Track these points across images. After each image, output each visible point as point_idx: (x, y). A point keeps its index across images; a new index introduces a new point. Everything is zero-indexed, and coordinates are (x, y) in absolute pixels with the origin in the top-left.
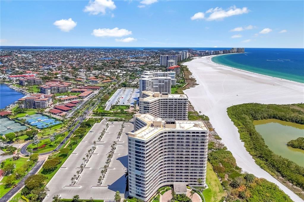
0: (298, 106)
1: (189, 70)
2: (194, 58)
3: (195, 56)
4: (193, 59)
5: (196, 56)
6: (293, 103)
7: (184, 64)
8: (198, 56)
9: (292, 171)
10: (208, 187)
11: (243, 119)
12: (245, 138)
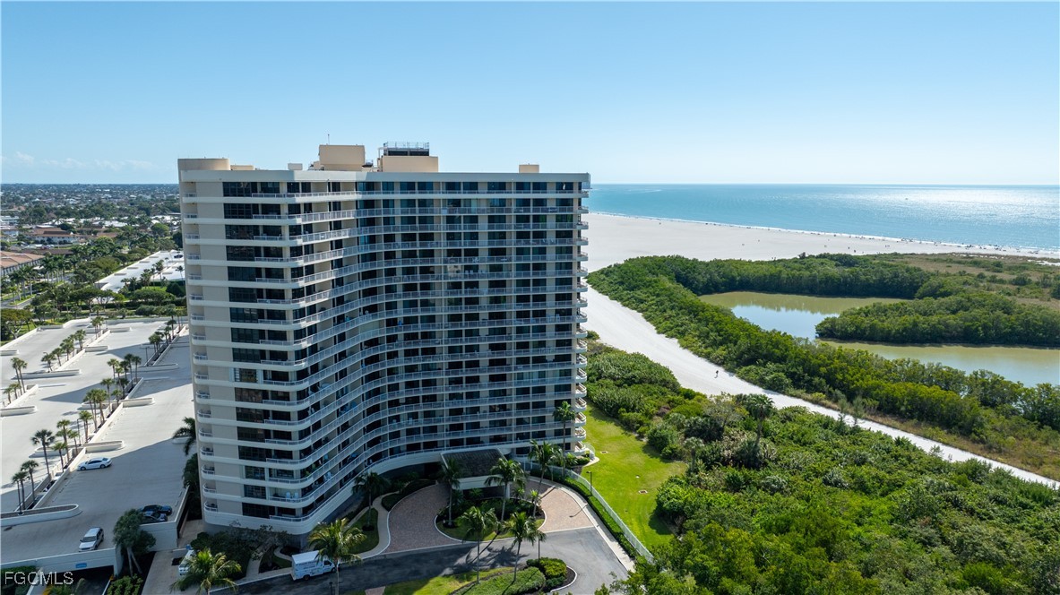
0: (796, 262)
9: (879, 376)
10: (596, 460)
11: (654, 285)
12: (677, 326)
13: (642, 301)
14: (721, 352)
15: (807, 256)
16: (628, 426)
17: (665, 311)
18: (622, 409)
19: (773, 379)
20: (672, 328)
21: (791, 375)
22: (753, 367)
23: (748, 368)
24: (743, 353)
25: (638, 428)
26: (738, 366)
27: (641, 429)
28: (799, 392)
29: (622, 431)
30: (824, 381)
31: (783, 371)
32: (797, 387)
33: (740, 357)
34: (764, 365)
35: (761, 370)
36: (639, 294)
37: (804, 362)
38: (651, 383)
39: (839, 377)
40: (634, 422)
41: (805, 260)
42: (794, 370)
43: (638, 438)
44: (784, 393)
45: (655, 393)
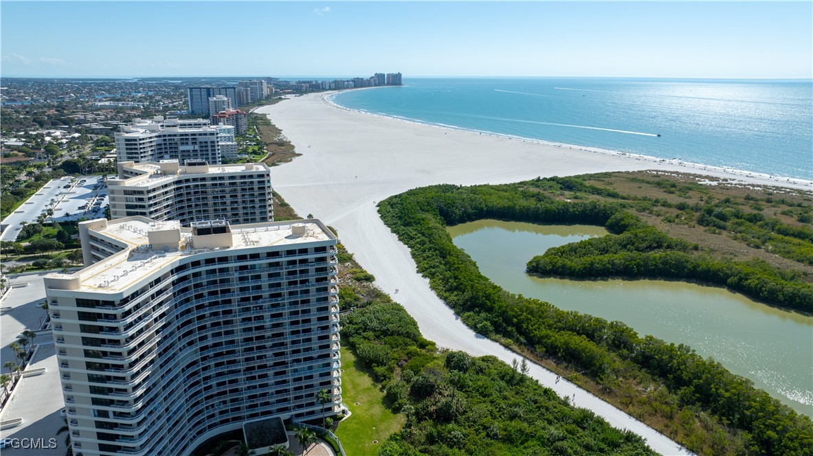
0: (533, 184)
1: (273, 122)
2: (283, 97)
3: (285, 93)
4: (281, 99)
5: (289, 93)
6: (522, 180)
7: (259, 110)
8: (294, 93)
9: (550, 327)
10: (350, 413)
11: (421, 223)
12: (431, 267)
13: (412, 238)
14: (453, 297)
15: (541, 179)
16: (377, 378)
17: (425, 251)
18: (374, 364)
19: (481, 327)
20: (427, 269)
21: (494, 324)
22: (471, 313)
23: (469, 314)
24: (467, 300)
25: (382, 381)
26: (463, 310)
27: (384, 383)
28: (498, 336)
29: (372, 382)
30: (514, 330)
31: (490, 320)
32: (497, 332)
33: (465, 304)
34: (479, 312)
35: (477, 318)
36: (411, 231)
37: (503, 314)
38: (399, 335)
39: (524, 326)
40: (380, 376)
41: (540, 183)
42: (497, 319)
43: (381, 390)
44: (488, 338)
45: (400, 344)
